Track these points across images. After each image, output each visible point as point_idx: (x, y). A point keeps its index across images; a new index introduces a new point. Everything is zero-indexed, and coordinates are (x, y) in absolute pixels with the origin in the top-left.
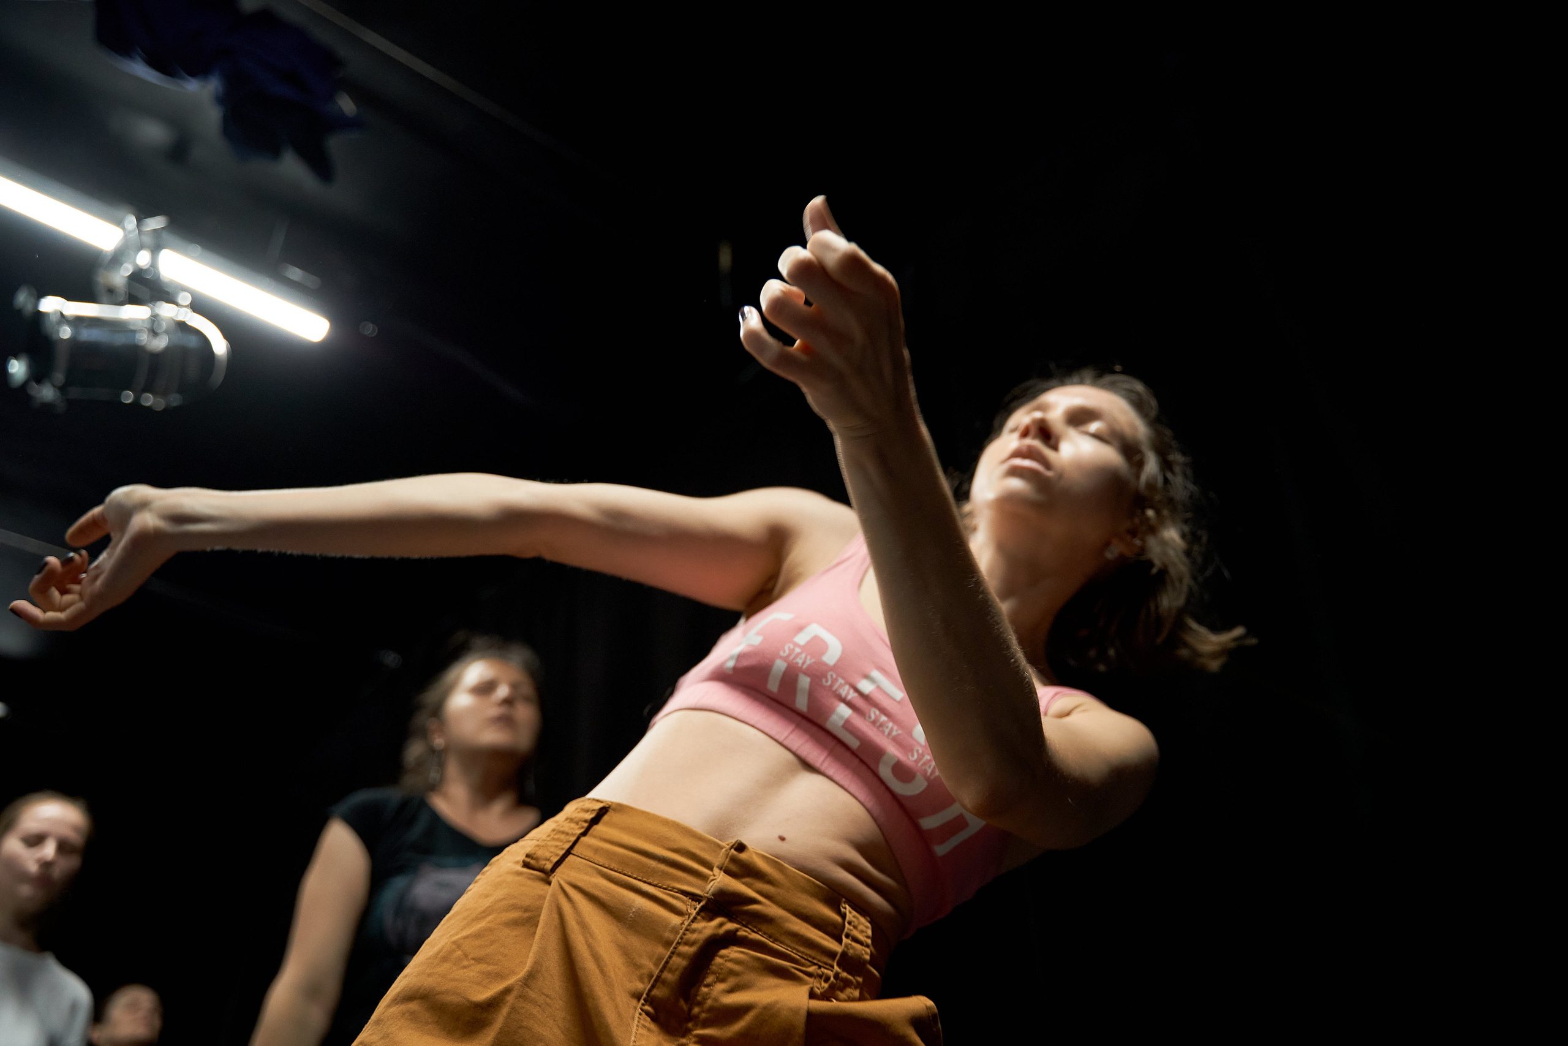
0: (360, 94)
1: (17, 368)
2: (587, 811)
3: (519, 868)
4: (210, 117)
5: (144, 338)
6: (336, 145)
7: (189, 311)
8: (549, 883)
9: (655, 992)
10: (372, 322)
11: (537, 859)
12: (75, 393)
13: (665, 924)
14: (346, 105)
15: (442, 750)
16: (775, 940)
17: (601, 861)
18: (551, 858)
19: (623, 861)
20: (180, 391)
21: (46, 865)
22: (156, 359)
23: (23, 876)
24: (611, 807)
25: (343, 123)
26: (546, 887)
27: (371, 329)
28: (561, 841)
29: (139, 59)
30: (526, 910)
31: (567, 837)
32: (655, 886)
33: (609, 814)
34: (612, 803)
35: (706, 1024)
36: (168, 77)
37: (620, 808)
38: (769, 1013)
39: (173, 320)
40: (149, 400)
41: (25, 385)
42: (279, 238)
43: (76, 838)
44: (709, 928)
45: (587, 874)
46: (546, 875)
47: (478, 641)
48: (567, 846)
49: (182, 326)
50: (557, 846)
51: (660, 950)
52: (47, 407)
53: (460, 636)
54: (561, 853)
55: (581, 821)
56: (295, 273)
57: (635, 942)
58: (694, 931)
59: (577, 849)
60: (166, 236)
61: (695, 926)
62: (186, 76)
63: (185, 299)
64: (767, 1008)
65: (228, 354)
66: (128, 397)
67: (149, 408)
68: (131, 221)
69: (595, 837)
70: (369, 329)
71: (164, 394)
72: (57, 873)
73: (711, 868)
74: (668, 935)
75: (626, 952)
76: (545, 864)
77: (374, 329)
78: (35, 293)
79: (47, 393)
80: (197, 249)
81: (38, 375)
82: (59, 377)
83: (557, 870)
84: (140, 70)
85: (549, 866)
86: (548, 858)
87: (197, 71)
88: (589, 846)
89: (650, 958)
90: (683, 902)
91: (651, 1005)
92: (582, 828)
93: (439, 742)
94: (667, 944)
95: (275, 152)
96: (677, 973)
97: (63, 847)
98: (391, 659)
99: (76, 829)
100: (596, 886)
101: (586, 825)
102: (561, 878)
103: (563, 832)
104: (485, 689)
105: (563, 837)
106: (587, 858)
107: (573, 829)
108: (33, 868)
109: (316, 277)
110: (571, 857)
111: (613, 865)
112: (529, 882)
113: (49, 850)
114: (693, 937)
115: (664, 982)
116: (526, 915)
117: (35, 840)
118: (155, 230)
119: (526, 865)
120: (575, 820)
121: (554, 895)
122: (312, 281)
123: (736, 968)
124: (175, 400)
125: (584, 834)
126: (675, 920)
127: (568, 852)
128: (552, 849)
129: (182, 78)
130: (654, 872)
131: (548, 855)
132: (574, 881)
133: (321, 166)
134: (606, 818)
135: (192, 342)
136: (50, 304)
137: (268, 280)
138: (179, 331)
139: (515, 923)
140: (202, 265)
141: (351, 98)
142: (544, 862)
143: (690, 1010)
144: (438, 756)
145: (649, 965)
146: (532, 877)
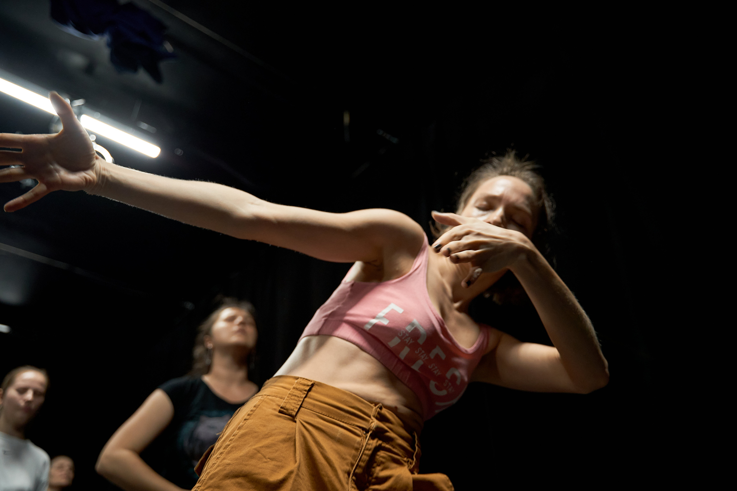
0: (175, 43)
2: (304, 385)
3: (277, 413)
4: (105, 53)
6: (164, 66)
8: (295, 422)
9: (357, 471)
10: (181, 149)
11: (287, 410)
13: (355, 441)
14: (168, 47)
15: (212, 349)
16: (394, 447)
17: (318, 411)
18: (294, 409)
19: (329, 411)
21: (28, 402)
23: (17, 407)
24: (315, 384)
25: (167, 56)
26: (294, 423)
27: (180, 151)
28: (296, 400)
29: (71, 26)
30: (288, 434)
31: (299, 398)
32: (346, 423)
33: (314, 386)
34: (315, 381)
35: (374, 484)
36: (86, 35)
37: (320, 385)
38: (399, 479)
42: (137, 109)
43: (42, 389)
44: (374, 443)
45: (312, 417)
46: (293, 418)
47: (227, 300)
48: (300, 403)
50: (295, 403)
51: (354, 452)
53: (219, 297)
54: (298, 407)
55: (303, 390)
56: (144, 126)
57: (341, 448)
58: (369, 444)
59: (304, 405)
60: (84, 109)
61: (369, 442)
62: (94, 34)
64: (398, 477)
69: (311, 398)
70: (179, 152)
72: (33, 406)
73: (370, 417)
74: (356, 445)
75: (338, 453)
76: (292, 412)
77: (181, 151)
80: (99, 115)
83: (297, 415)
84: (72, 31)
85: (294, 414)
86: (293, 409)
87: (99, 31)
88: (310, 403)
89: (350, 455)
90: (359, 431)
91: (355, 476)
92: (305, 394)
93: (210, 345)
94: (357, 449)
95: (135, 70)
96: (365, 462)
97: (36, 393)
98: (189, 306)
99: (41, 384)
100: (318, 422)
101: (306, 392)
102: (300, 419)
103: (295, 396)
104: (231, 319)
105: (296, 398)
106: (310, 409)
107: (300, 394)
108: (22, 404)
109: (154, 128)
110: (302, 409)
111: (324, 413)
112: (285, 421)
113: (29, 395)
114: (370, 447)
115: (360, 466)
116: (288, 437)
117: (23, 391)
118: (79, 106)
119: (280, 412)
120: (299, 389)
121: (299, 427)
122: (152, 129)
123: (383, 460)
125: (305, 397)
126: (358, 439)
127: (301, 406)
128: (293, 405)
129: (90, 34)
130: (344, 417)
131: (292, 408)
132: (305, 420)
133: (157, 76)
134: (313, 389)
137: (131, 129)
139: (285, 441)
140: (100, 122)
141: (171, 44)
142: (291, 411)
143: (368, 478)
144: (209, 353)
145: (350, 459)
146: (286, 418)
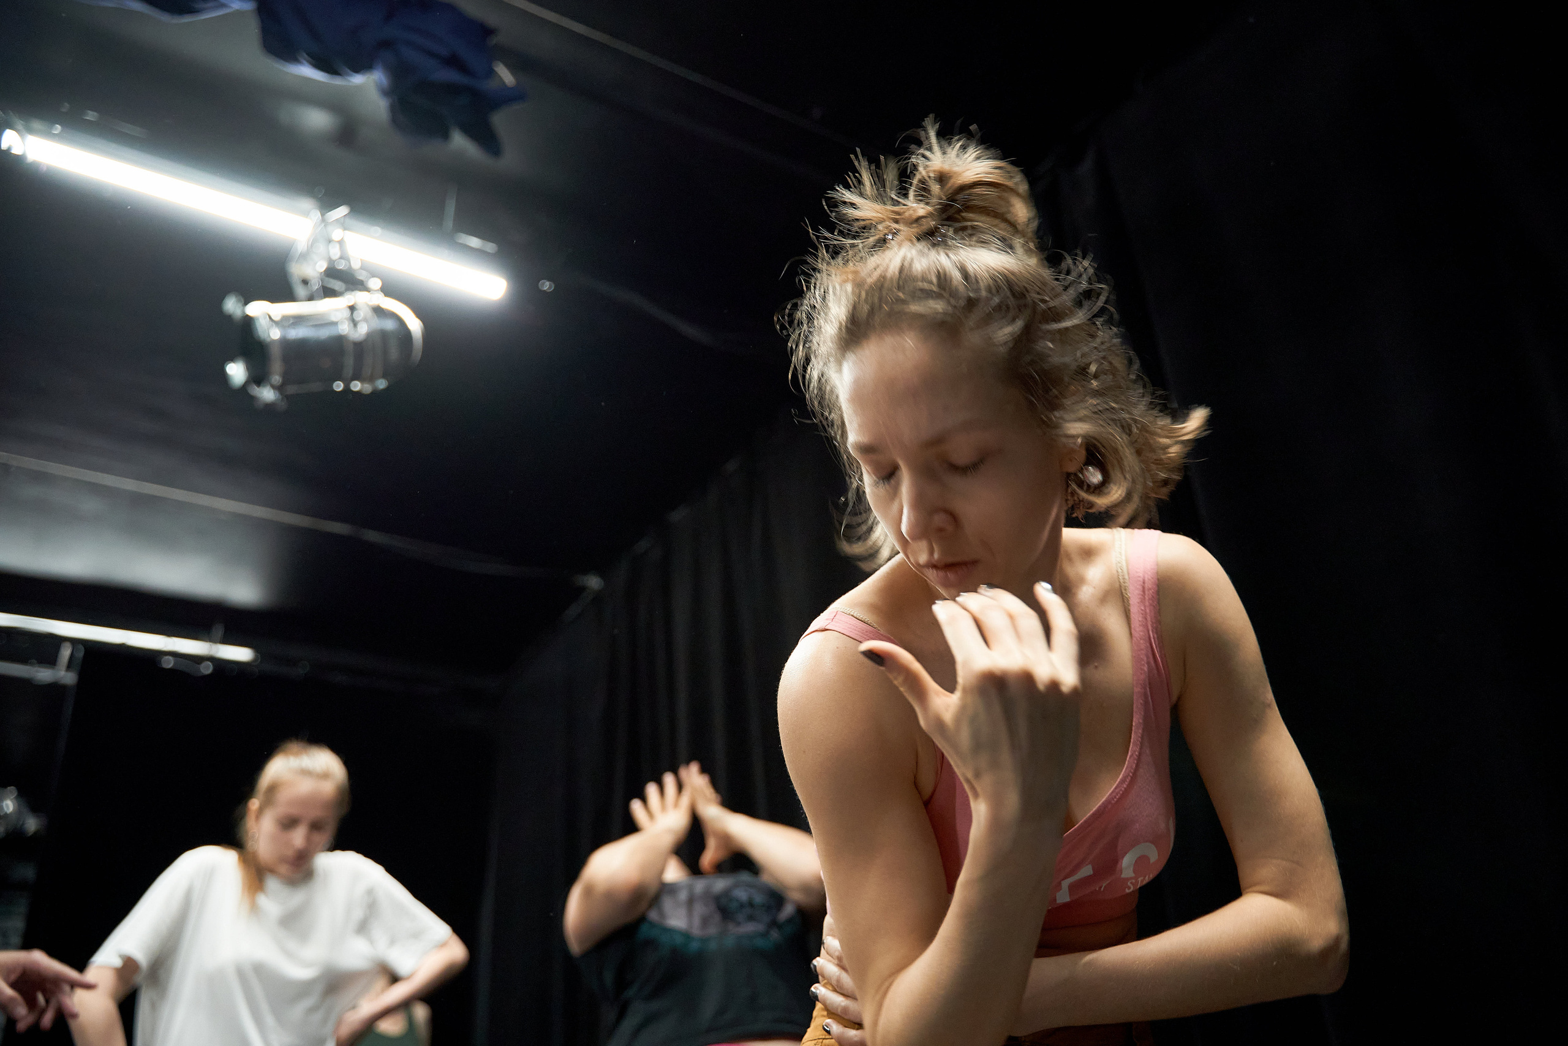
1: (237, 372)
5: (345, 329)
7: (381, 295)
10: (549, 280)
12: (291, 389)
14: (505, 76)
20: (384, 376)
22: (359, 347)
27: (549, 284)
29: (304, 62)
36: (334, 75)
39: (368, 305)
40: (356, 386)
41: (244, 387)
42: (451, 208)
49: (378, 311)
52: (269, 407)
56: (472, 241)
62: (349, 71)
63: (375, 283)
65: (422, 332)
66: (339, 386)
67: (358, 393)
68: (316, 215)
70: (547, 286)
71: (371, 379)
78: (242, 300)
79: (267, 394)
81: (257, 377)
82: (277, 379)
84: (307, 71)
95: (444, 133)
109: (492, 244)
118: (340, 220)
124: (382, 384)
133: (487, 139)
135: (389, 325)
136: (257, 309)
138: (375, 316)
141: (508, 66)
